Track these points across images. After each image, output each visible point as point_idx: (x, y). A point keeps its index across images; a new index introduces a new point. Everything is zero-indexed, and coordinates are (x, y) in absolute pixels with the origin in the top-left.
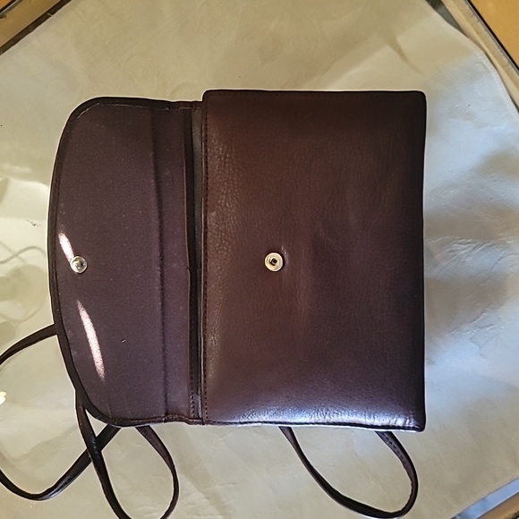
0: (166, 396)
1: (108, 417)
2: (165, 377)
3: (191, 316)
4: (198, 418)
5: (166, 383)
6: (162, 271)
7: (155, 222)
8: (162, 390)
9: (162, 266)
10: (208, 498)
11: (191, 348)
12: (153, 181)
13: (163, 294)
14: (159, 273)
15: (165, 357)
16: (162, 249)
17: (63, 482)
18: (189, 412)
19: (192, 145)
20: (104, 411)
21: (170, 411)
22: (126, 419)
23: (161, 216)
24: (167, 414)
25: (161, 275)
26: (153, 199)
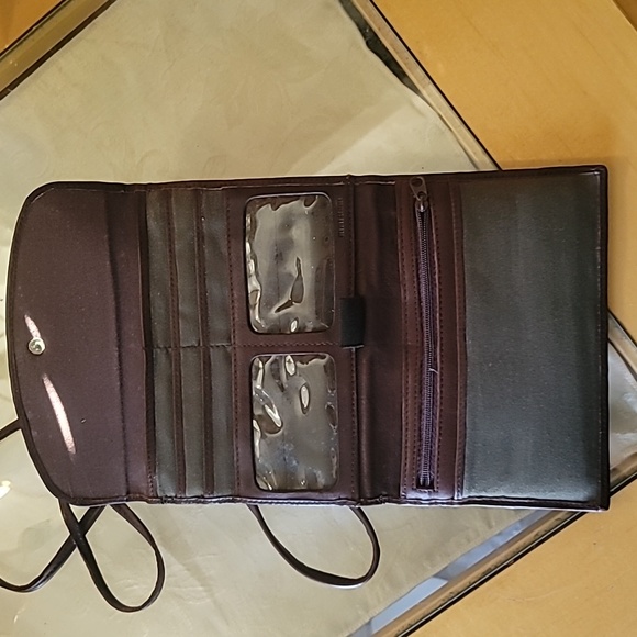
0: (127, 475)
1: (69, 496)
2: (126, 456)
3: (147, 396)
4: (157, 497)
5: (126, 462)
6: (119, 351)
7: (112, 304)
8: (122, 469)
9: (119, 347)
10: (188, 570)
11: (148, 427)
12: (108, 263)
13: (121, 375)
14: (116, 354)
15: (124, 437)
16: (119, 329)
17: (49, 571)
18: (148, 491)
19: (147, 227)
20: (65, 491)
21: (132, 490)
22: (87, 498)
23: (117, 298)
24: (128, 493)
25: (119, 355)
26: (109, 281)
